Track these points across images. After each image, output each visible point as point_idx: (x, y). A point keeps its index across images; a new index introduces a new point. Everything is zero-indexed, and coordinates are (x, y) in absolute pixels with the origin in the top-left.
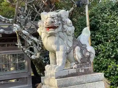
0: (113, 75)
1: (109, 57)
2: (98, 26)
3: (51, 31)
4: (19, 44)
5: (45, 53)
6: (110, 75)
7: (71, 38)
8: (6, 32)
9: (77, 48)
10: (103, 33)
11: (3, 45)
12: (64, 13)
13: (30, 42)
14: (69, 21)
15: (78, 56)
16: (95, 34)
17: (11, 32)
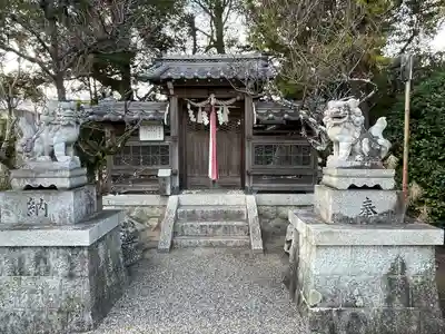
0: (438, 185)
1: (435, 158)
2: (423, 112)
3: (336, 121)
4: (303, 132)
5: (331, 144)
6: (434, 183)
7: (359, 129)
8: (292, 118)
9: (365, 140)
10: (429, 122)
11: (285, 134)
12: (353, 102)
13: (317, 132)
14: (358, 110)
15: (366, 148)
16: (418, 124)
17: (296, 118)
